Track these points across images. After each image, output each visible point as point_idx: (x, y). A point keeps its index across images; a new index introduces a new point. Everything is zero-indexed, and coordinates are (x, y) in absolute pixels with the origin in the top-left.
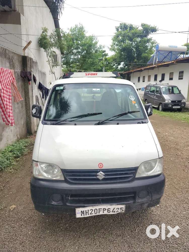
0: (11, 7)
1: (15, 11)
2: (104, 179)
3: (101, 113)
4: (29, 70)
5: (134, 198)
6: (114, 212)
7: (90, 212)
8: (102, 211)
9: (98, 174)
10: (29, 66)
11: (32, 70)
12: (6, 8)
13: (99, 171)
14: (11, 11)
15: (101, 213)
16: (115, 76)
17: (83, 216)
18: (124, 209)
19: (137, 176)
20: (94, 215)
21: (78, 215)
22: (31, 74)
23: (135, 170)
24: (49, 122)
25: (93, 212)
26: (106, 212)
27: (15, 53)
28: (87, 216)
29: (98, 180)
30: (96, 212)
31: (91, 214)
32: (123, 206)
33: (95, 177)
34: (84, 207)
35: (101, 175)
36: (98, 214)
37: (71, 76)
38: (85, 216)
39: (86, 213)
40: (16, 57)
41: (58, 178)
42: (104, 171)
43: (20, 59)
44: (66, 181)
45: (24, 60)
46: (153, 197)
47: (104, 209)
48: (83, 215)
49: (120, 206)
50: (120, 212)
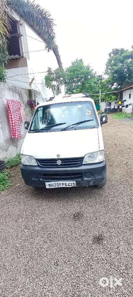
0: (20, 55)
1: (23, 57)
2: (61, 165)
3: (65, 123)
4: (33, 99)
5: (82, 177)
6: (69, 186)
7: (54, 185)
8: (62, 185)
9: (58, 161)
10: (33, 96)
11: (36, 99)
12: (17, 56)
13: (58, 160)
14: (20, 58)
15: (61, 186)
16: (85, 96)
17: (50, 188)
18: (75, 184)
19: (83, 163)
20: (57, 187)
21: (47, 187)
22: (35, 102)
23: (82, 159)
24: (32, 132)
25: (56, 185)
26: (64, 186)
27: (23, 88)
28: (53, 187)
29: (57, 165)
30: (58, 185)
31: (55, 186)
32: (75, 182)
33: (56, 164)
34: (50, 182)
35: (59, 163)
36: (59, 187)
37: (53, 100)
38: (52, 187)
39: (52, 185)
40: (23, 91)
41: (34, 165)
42: (61, 159)
43: (27, 92)
44: (38, 166)
45: (30, 93)
46: (95, 177)
47: (63, 184)
48: (50, 186)
49: (72, 182)
50: (73, 186)
